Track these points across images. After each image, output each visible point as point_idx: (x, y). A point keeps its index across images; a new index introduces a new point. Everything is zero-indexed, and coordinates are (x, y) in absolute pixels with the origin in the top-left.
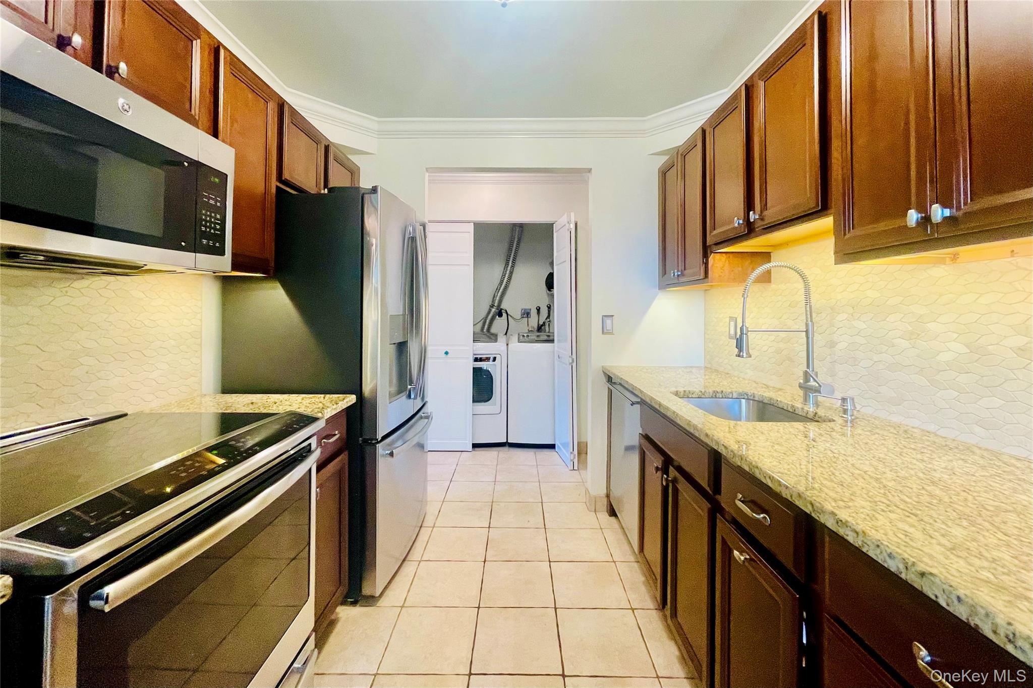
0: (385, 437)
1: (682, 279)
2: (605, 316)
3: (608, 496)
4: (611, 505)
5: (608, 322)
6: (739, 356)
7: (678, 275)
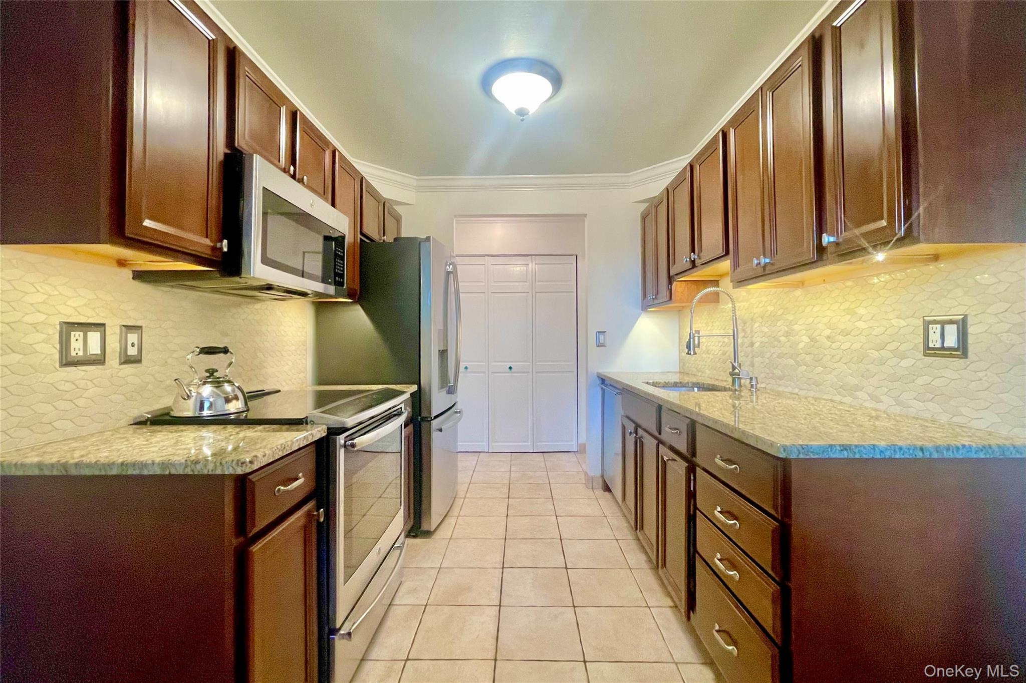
0: (436, 417)
1: (656, 302)
2: (599, 332)
3: (602, 476)
4: (605, 481)
5: (602, 337)
6: (688, 353)
7: (653, 299)
